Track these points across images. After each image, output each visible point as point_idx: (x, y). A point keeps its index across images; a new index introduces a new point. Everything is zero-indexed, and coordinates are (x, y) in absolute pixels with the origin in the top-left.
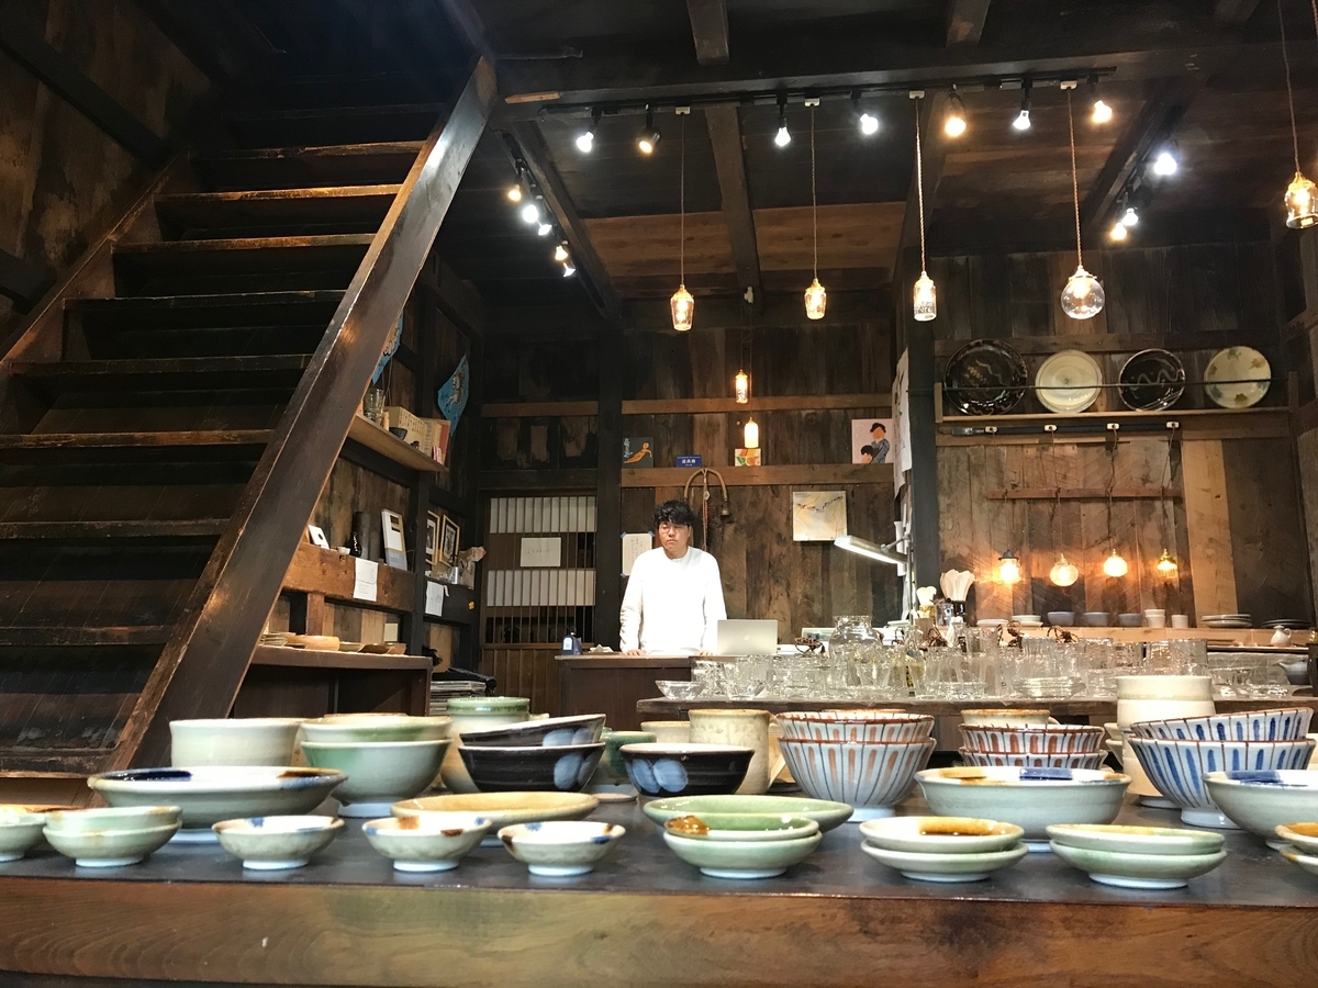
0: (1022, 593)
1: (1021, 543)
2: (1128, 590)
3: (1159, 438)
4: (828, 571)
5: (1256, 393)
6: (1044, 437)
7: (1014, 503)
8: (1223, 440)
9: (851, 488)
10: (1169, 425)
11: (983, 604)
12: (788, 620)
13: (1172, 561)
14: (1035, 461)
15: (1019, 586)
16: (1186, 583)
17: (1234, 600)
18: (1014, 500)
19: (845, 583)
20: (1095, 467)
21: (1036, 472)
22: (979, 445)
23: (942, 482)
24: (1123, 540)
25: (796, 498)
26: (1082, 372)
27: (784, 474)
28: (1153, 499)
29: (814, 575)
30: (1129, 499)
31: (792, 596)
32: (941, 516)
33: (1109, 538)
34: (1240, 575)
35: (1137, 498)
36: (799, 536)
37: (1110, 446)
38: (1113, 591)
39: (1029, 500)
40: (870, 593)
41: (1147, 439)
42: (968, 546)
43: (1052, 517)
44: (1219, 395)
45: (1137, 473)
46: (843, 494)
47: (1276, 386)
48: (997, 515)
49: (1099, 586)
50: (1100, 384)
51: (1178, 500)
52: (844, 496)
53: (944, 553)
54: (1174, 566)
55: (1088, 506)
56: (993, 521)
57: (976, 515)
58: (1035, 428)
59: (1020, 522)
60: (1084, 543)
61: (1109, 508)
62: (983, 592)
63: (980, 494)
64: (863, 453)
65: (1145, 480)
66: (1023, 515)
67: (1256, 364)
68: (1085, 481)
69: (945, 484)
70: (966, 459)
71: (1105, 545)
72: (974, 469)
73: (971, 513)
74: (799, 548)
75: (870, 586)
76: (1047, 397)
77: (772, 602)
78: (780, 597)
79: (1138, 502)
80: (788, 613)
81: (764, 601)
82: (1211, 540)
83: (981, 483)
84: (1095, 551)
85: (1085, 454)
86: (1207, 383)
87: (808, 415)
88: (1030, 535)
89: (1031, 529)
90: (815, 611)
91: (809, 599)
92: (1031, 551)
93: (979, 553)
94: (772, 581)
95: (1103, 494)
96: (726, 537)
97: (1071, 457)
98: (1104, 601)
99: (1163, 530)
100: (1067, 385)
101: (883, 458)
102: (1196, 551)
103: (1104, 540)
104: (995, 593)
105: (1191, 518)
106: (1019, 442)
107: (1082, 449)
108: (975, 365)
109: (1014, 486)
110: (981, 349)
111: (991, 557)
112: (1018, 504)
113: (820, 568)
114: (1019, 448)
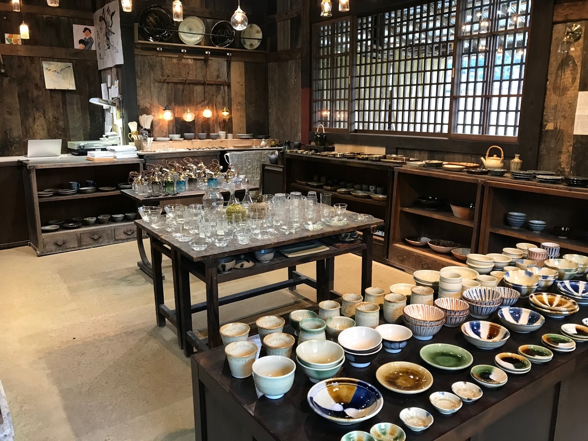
0: (171, 124)
1: (171, 102)
2: (211, 122)
3: (223, 59)
4: (66, 104)
5: (257, 44)
6: (181, 54)
7: (168, 84)
8: (245, 62)
9: (75, 62)
10: (228, 54)
11: (156, 129)
12: (46, 129)
13: (227, 111)
14: (177, 65)
15: (171, 121)
16: (230, 119)
17: (245, 126)
18: (168, 83)
19: (75, 111)
20: (199, 70)
21: (177, 70)
22: (153, 56)
23: (137, 72)
24: (209, 102)
25: (45, 65)
26: (197, 27)
27: (36, 51)
28: (220, 85)
29: (58, 106)
30: (212, 85)
31: (47, 117)
32: (138, 88)
33: (204, 101)
34: (247, 116)
35: (215, 84)
36: (49, 86)
37: (206, 61)
38: (205, 123)
39: (174, 83)
40: (88, 116)
41: (220, 59)
42: (149, 103)
43: (183, 91)
44: (245, 43)
45: (215, 74)
46: (71, 64)
47: (263, 41)
48: (161, 89)
49: (200, 121)
50: (204, 33)
51: (229, 86)
52: (72, 66)
53: (139, 106)
54: (228, 113)
55: (197, 86)
56: (160, 91)
57: (153, 89)
58: (177, 50)
59: (170, 93)
60: (195, 103)
61: (204, 88)
62: (156, 124)
63: (154, 79)
64: (80, 43)
65: (218, 77)
66: (172, 90)
67: (258, 32)
68: (196, 76)
69: (139, 73)
70: (148, 62)
71: (203, 104)
72: (152, 67)
73: (150, 87)
74: (49, 92)
75: (88, 113)
76: (183, 37)
77: (36, 121)
78: (40, 118)
79: (215, 86)
80: (45, 126)
81: (31, 120)
82: (239, 102)
83: (155, 74)
84: (199, 106)
85: (196, 63)
86: (242, 38)
87: (47, 18)
88: (175, 98)
89: (175, 95)
90: (60, 125)
91: (56, 119)
92: (175, 105)
93: (154, 106)
94: (35, 110)
95: (203, 82)
96: (4, 85)
97: (191, 65)
98: (202, 127)
99: (223, 98)
100: (190, 32)
101: (91, 47)
102: (234, 107)
103: (202, 102)
104: (161, 124)
105: (233, 94)
106: (170, 56)
107: (195, 61)
108: (152, 16)
109: (168, 76)
110: (156, 9)
111: (159, 108)
112: (170, 84)
113: (61, 103)
114: (170, 59)
